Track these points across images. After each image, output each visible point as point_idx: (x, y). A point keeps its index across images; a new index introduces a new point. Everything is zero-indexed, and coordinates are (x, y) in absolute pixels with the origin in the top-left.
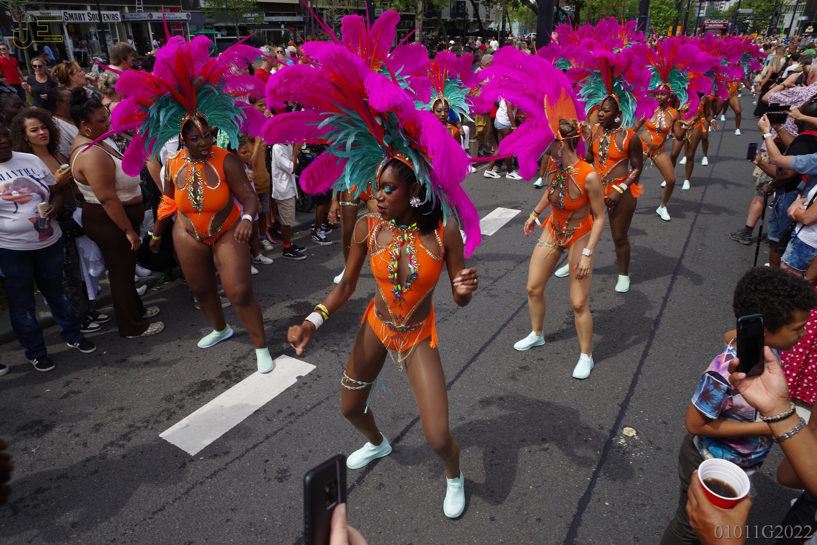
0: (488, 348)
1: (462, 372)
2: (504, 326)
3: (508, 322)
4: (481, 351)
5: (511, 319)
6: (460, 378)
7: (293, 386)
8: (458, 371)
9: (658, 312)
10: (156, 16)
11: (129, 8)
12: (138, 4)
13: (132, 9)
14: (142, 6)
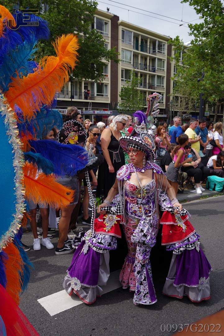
10: (97, 112)
11: (85, 109)
12: (89, 107)
13: (86, 109)
14: (91, 108)
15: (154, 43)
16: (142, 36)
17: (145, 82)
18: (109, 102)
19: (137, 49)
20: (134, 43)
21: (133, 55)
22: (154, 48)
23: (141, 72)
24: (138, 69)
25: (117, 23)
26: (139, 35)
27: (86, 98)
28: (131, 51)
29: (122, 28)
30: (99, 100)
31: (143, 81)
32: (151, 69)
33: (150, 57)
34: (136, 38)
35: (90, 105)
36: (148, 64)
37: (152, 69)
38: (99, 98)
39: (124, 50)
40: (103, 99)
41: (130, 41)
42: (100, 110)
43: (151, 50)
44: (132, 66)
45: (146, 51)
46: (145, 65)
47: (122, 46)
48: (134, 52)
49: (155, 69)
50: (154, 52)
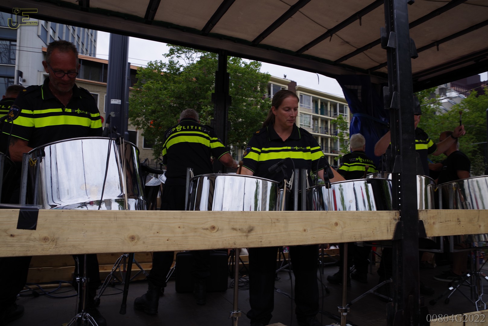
15: (334, 106)
16: (321, 99)
17: (327, 146)
19: (317, 112)
20: (313, 107)
21: (313, 119)
22: (335, 111)
23: (321, 136)
24: (318, 133)
25: (295, 89)
26: (318, 98)
28: (310, 115)
29: (300, 93)
31: (324, 145)
32: (332, 132)
33: (331, 120)
34: (315, 101)
36: (329, 127)
37: (334, 132)
39: (303, 114)
41: (309, 105)
43: (332, 113)
44: (312, 130)
45: (327, 114)
46: (325, 128)
47: (300, 110)
48: (313, 116)
49: (337, 132)
50: (336, 115)
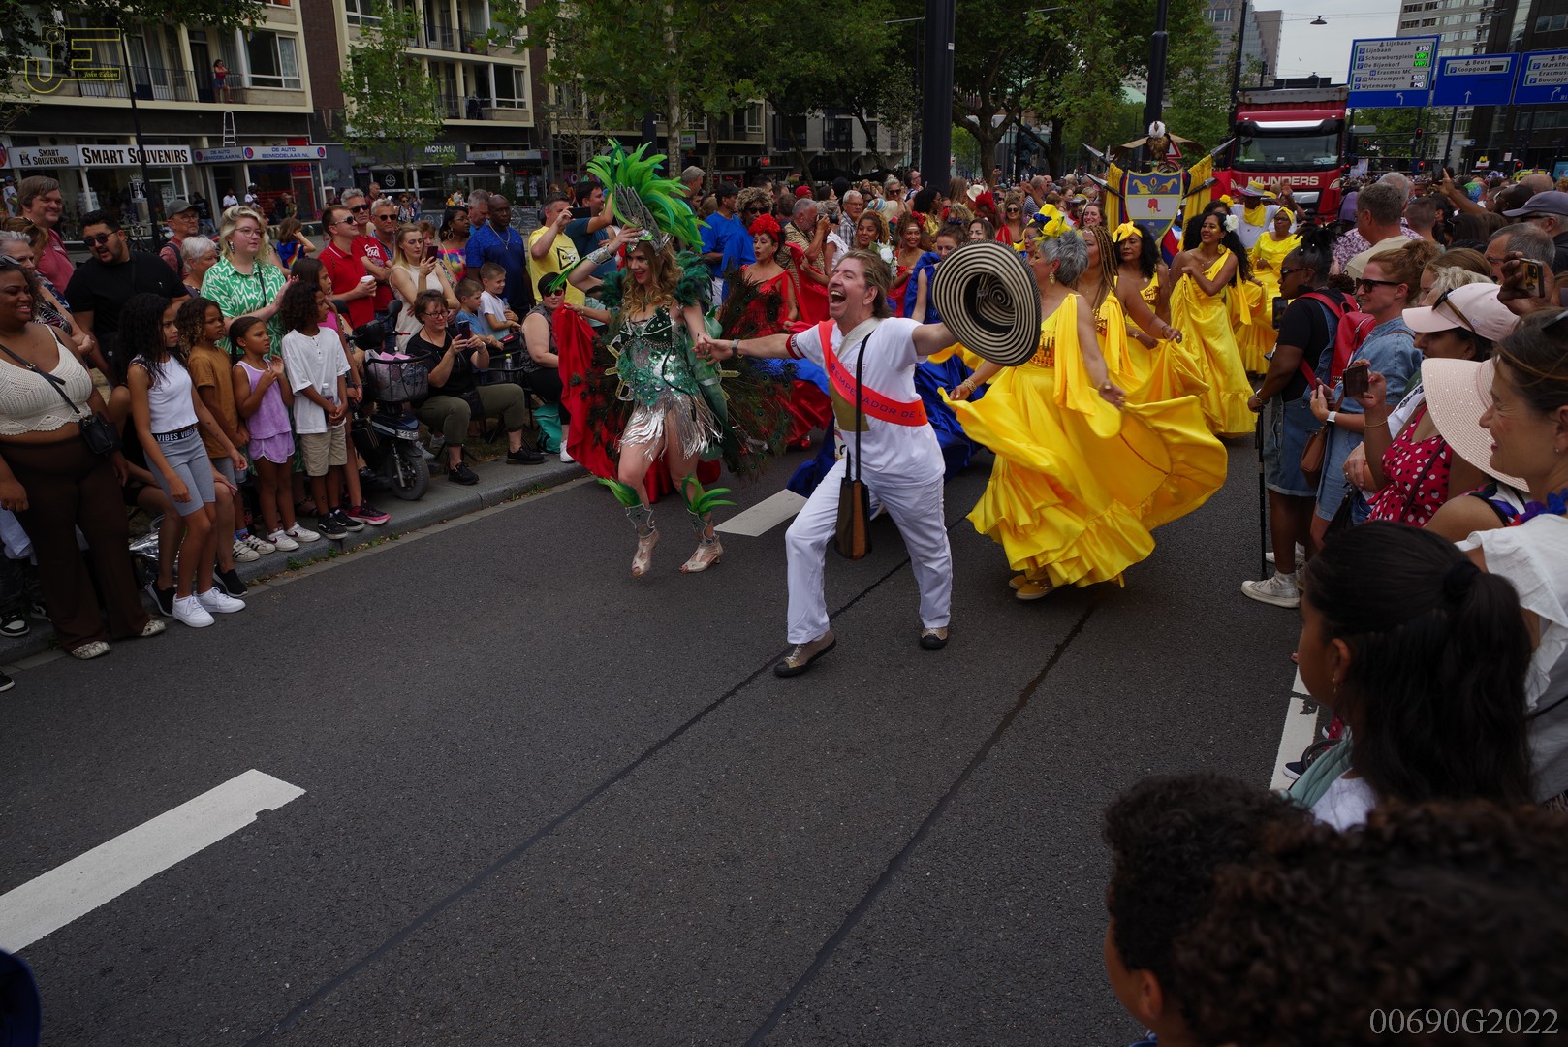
0: (660, 752)
1: (588, 799)
2: (712, 707)
3: (722, 700)
4: (643, 758)
5: (732, 693)
6: (580, 812)
7: (243, 830)
8: (581, 799)
9: (1037, 673)
10: (259, 152)
11: (210, 139)
12: (227, 132)
13: (215, 141)
14: (234, 135)
17: (446, 27)
18: (309, 109)
27: (206, 95)
30: (263, 102)
31: (437, 22)
35: (229, 125)
38: (263, 96)
40: (282, 96)
42: (275, 142)
